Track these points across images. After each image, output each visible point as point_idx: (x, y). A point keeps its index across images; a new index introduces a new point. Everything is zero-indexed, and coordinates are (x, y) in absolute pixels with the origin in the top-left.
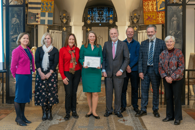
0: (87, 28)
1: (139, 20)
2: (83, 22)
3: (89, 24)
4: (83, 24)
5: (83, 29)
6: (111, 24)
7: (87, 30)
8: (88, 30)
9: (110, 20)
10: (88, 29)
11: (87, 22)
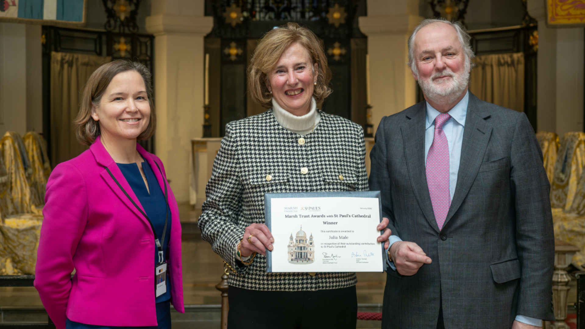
0: (226, 43)
1: (468, 10)
2: (206, 14)
3: (234, 24)
4: (208, 24)
5: (206, 51)
6: (337, 25)
7: (226, 51)
8: (229, 55)
9: (331, 10)
10: (230, 47)
11: (225, 15)
